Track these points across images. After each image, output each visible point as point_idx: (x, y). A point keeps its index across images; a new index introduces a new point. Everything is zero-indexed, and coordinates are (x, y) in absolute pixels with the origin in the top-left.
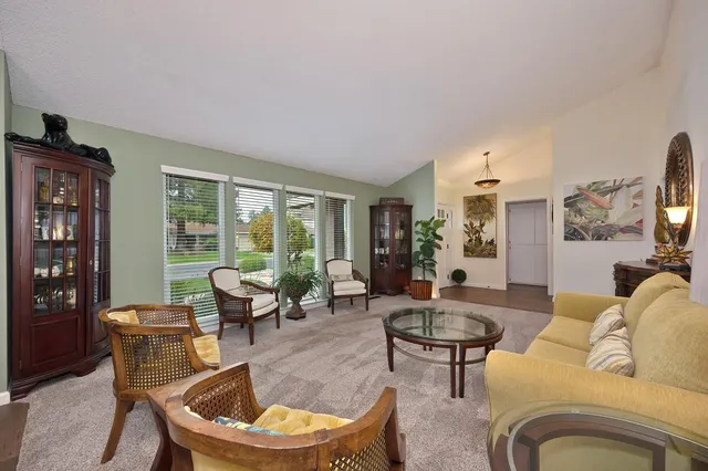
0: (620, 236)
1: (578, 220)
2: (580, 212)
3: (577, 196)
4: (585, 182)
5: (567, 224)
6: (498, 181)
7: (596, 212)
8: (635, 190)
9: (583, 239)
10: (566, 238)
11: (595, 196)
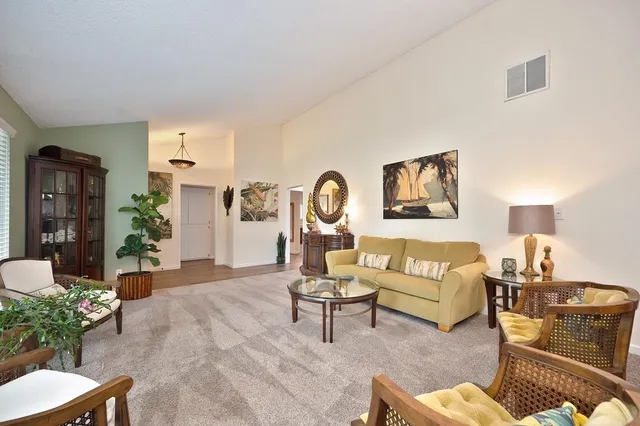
0: (269, 218)
1: (249, 206)
2: (250, 201)
3: (248, 189)
4: (253, 181)
5: (243, 209)
6: (193, 163)
7: (258, 202)
8: (275, 191)
9: (252, 220)
10: (242, 220)
11: (258, 192)
